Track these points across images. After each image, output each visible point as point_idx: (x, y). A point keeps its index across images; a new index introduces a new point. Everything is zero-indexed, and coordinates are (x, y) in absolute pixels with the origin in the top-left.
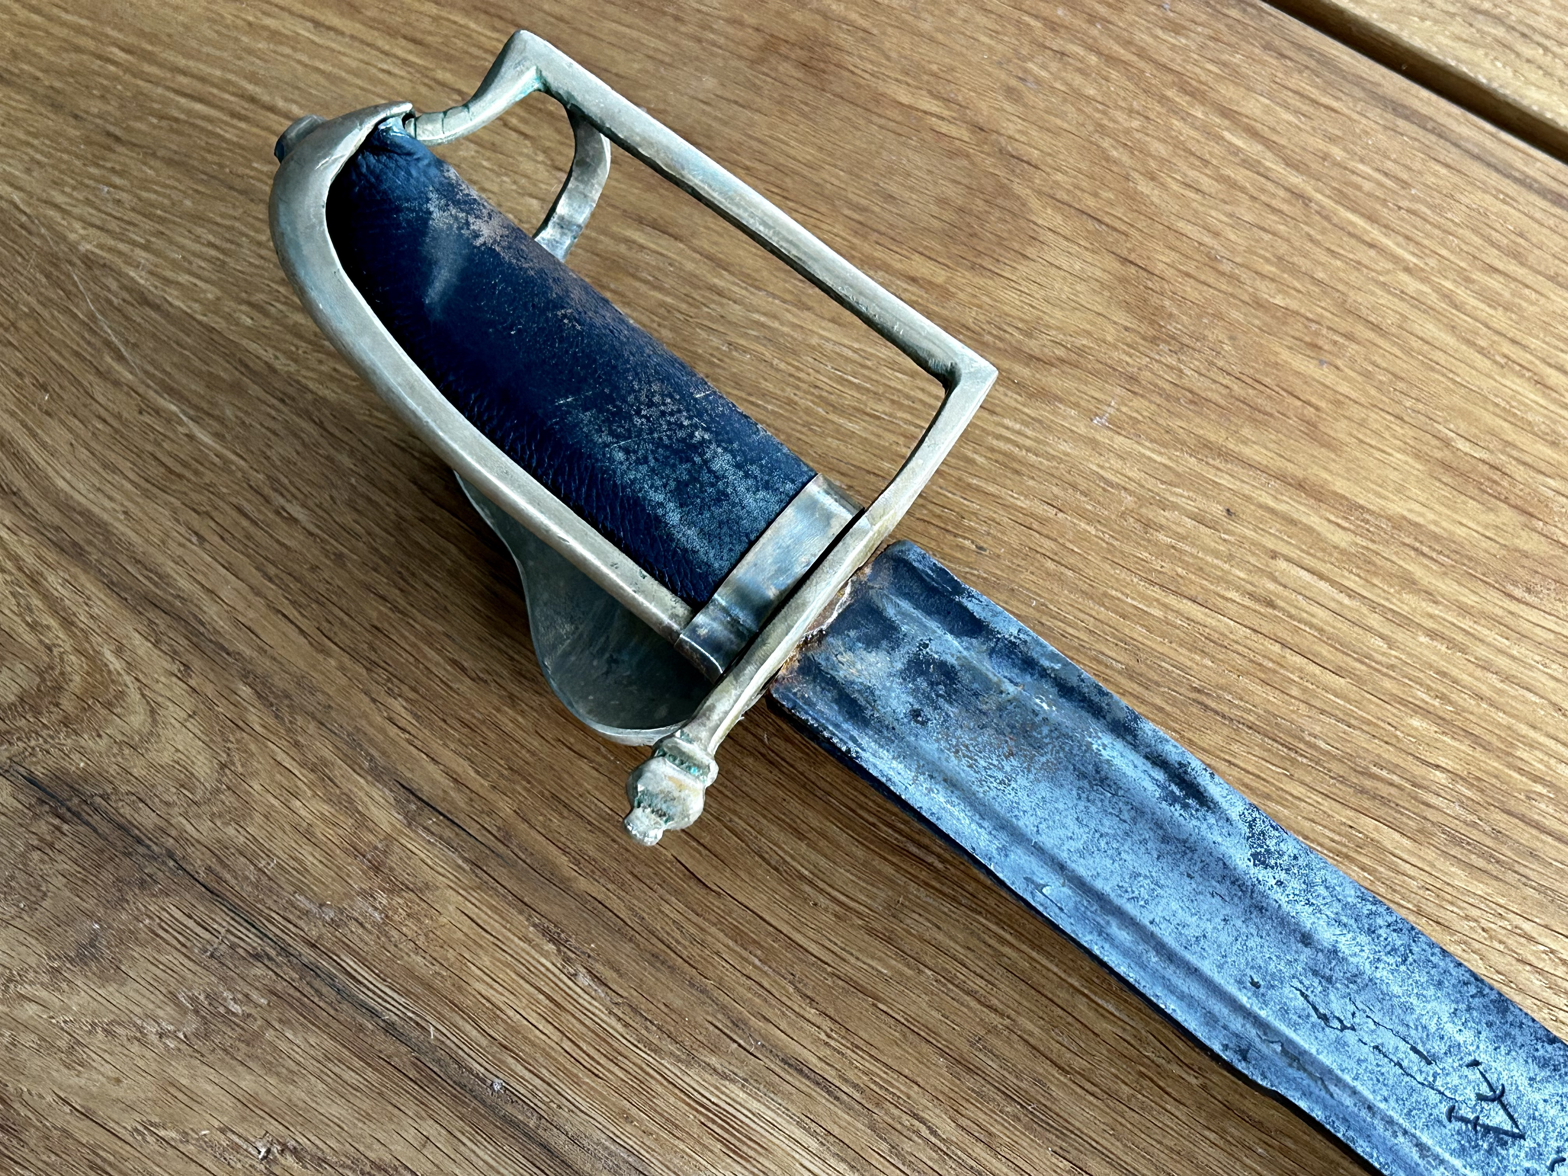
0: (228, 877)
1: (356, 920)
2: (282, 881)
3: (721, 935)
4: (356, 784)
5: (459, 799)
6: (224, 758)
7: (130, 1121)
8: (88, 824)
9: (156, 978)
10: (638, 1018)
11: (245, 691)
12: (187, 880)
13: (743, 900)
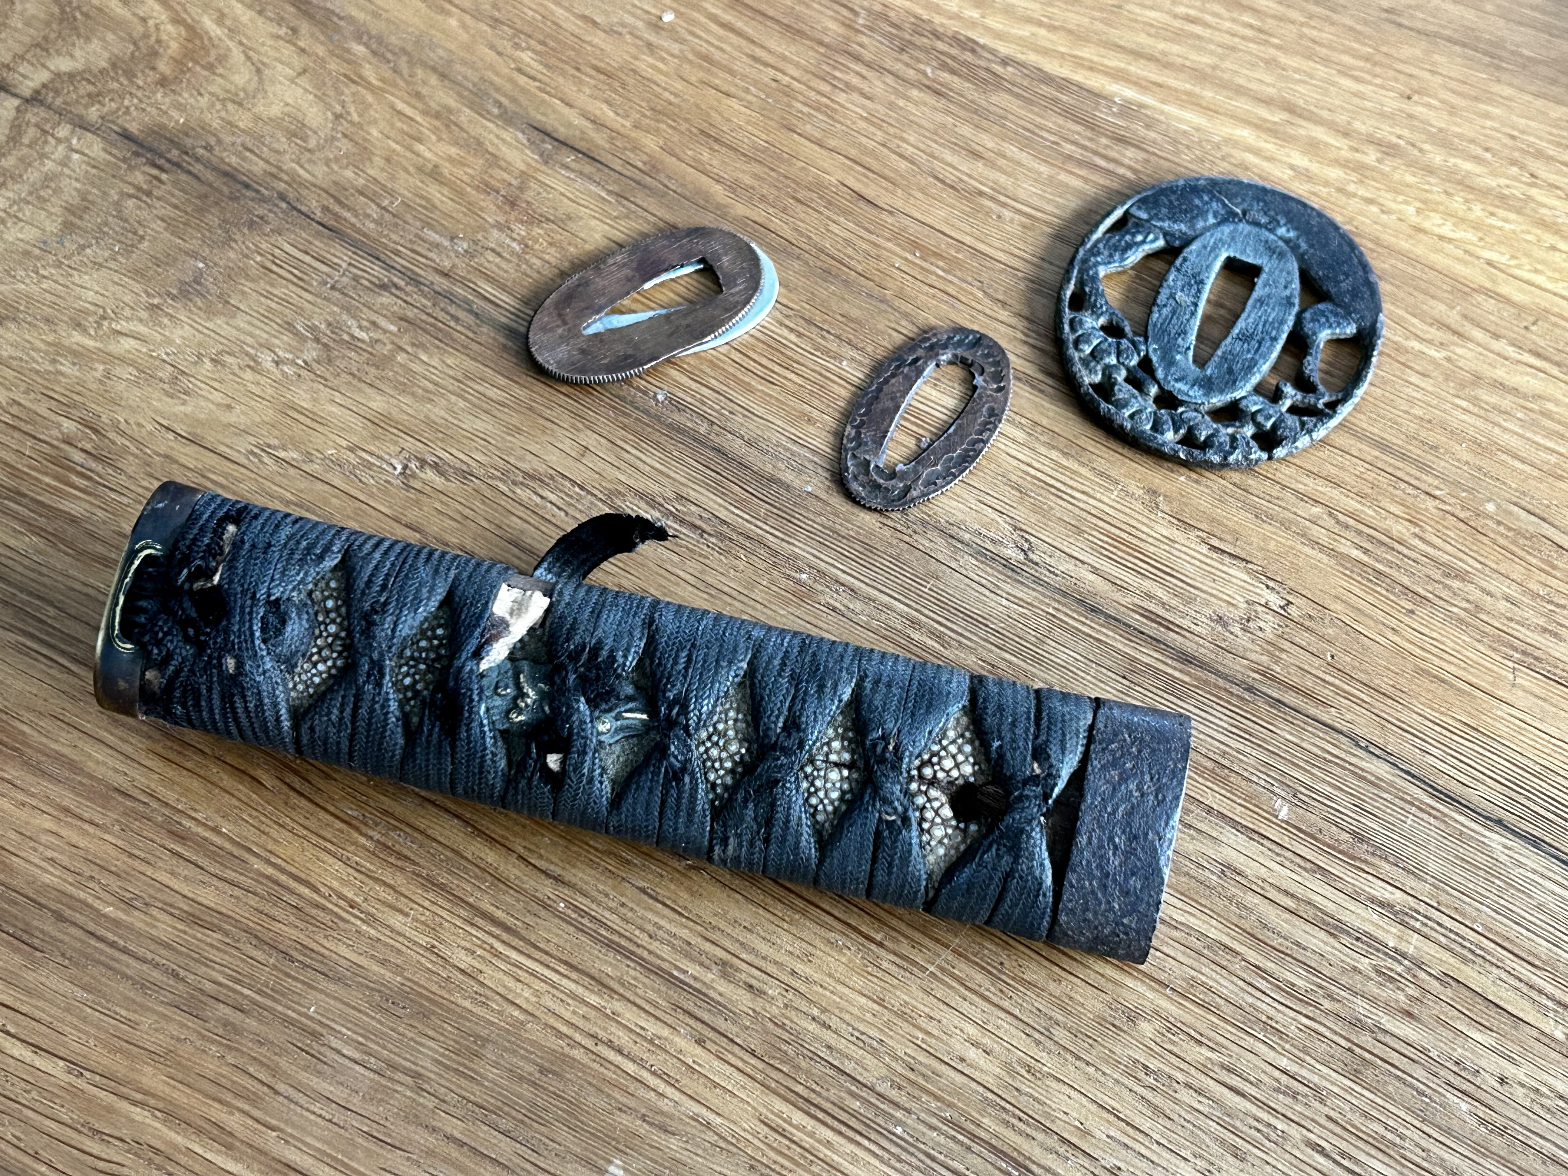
0: (347, 215)
1: (493, 250)
2: (409, 217)
3: (898, 250)
4: (485, 128)
5: (600, 139)
6: (338, 109)
7: (244, 444)
8: (189, 173)
9: (270, 309)
10: (813, 328)
11: (359, 49)
12: (302, 220)
13: (918, 216)
